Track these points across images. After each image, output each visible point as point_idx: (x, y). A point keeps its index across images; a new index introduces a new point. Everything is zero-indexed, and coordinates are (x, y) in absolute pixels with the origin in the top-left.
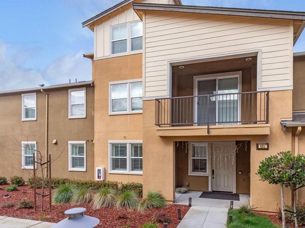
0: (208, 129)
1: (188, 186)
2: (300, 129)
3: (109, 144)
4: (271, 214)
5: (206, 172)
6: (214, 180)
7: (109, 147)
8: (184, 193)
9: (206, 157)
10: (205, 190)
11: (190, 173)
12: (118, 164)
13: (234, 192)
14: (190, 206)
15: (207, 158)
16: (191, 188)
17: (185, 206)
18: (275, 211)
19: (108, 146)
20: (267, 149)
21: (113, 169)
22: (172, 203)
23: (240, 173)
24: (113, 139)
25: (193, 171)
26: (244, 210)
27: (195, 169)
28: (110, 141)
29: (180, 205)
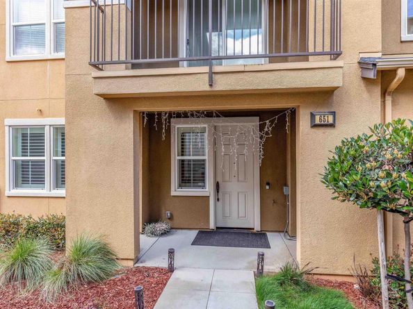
0: (212, 74)
1: (171, 218)
2: (401, 73)
3: (7, 128)
4: (340, 279)
5: (204, 187)
6: (219, 204)
7: (7, 135)
8: (162, 234)
9: (204, 155)
10: (202, 226)
11: (176, 190)
12: (28, 174)
13: (257, 228)
14: (171, 269)
15: (206, 157)
16: (176, 222)
17: (160, 270)
18: (348, 273)
19: (4, 132)
20: (332, 126)
21: (16, 186)
22: (131, 264)
23: (267, 187)
24: (15, 116)
25: (180, 186)
26: (290, 278)
27: (184, 181)
28: (9, 121)
29: (148, 269)
